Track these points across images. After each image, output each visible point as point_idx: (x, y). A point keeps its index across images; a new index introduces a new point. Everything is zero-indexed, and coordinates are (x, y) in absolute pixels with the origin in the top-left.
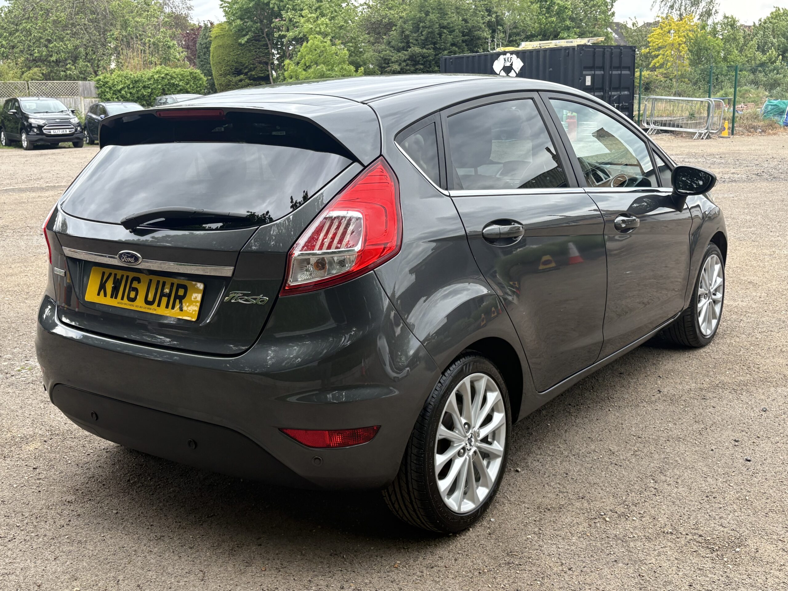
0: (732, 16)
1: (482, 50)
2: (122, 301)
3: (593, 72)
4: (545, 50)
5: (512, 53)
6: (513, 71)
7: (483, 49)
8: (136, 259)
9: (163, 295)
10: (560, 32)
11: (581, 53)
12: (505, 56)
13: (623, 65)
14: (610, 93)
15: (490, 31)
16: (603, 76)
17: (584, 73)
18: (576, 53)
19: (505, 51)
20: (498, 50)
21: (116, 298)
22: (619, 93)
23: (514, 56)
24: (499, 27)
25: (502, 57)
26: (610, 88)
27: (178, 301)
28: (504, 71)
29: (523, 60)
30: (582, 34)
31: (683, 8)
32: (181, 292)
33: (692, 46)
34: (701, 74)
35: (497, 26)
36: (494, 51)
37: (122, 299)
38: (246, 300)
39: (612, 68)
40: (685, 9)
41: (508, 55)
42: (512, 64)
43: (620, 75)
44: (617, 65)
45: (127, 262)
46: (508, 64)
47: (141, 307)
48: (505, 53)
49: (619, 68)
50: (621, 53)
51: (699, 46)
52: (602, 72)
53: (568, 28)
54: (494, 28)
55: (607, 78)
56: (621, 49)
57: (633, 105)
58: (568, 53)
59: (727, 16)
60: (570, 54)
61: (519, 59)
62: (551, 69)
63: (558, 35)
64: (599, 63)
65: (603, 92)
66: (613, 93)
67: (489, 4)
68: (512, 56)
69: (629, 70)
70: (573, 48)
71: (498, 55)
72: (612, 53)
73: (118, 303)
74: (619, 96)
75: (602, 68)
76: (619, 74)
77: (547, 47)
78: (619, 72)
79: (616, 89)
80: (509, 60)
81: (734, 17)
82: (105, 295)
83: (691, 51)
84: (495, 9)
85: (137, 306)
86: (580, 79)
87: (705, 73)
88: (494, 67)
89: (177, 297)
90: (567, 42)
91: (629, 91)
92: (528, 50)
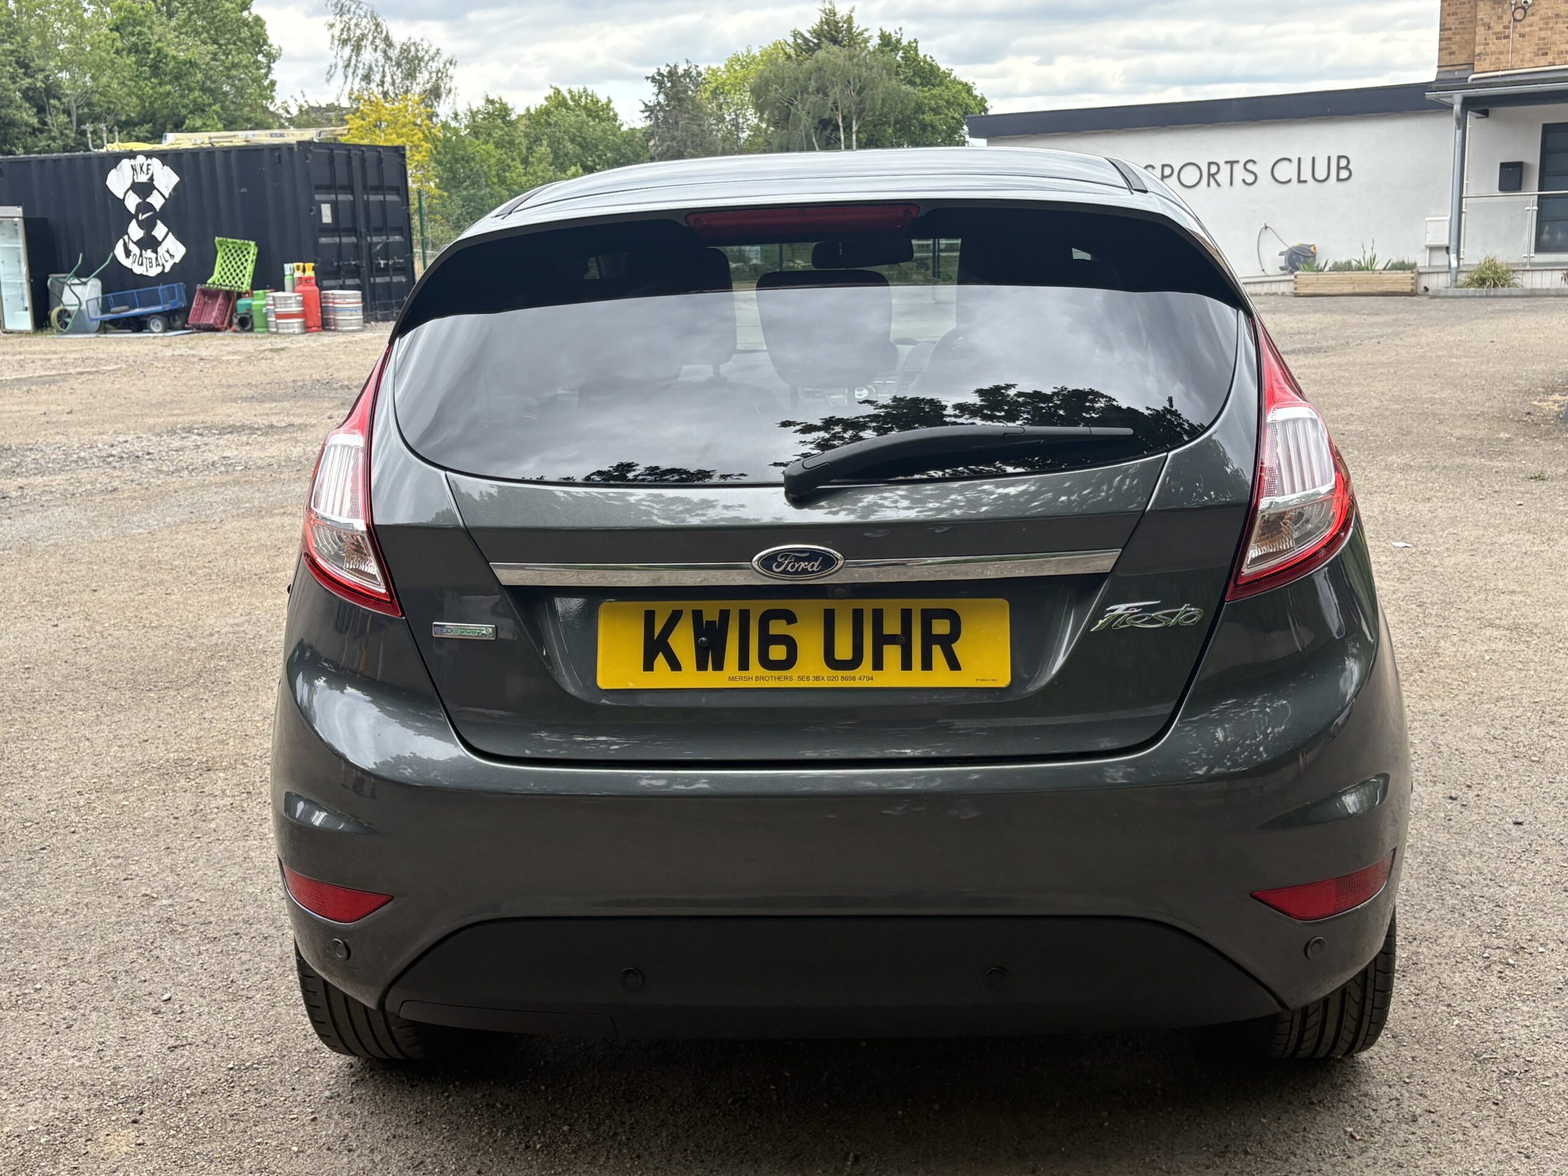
0: (500, 99)
1: (21, 150)
2: (743, 673)
3: (333, 197)
4: (227, 151)
5: (149, 155)
6: (155, 192)
7: (25, 148)
8: (828, 562)
9: (881, 640)
10: (185, 117)
11: (307, 159)
12: (132, 162)
13: (387, 183)
14: (369, 239)
15: (35, 110)
16: (353, 204)
17: (317, 197)
18: (296, 158)
19: (131, 151)
20: (116, 147)
21: (719, 666)
22: (384, 238)
23: (156, 163)
24: (52, 101)
25: (126, 163)
26: (368, 229)
27: (937, 651)
28: (134, 192)
29: (177, 170)
30: (231, 123)
31: (388, 79)
32: (941, 627)
33: (439, 153)
34: (463, 206)
35: (48, 100)
36: (101, 151)
37: (744, 665)
38: (1153, 621)
39: (368, 189)
40: (393, 83)
41: (141, 159)
42: (151, 179)
43: (383, 203)
44: (376, 183)
45: (796, 573)
46: (143, 178)
47: (817, 678)
48: (132, 155)
49: (379, 189)
50: (380, 160)
51: (454, 153)
52: (350, 197)
53: (199, 109)
54: (41, 103)
55: (360, 209)
56: (379, 152)
57: (413, 263)
58: (279, 156)
59: (491, 98)
60: (283, 160)
61: (167, 169)
62: (244, 190)
63: (183, 123)
64: (341, 178)
65: (356, 236)
66: (375, 239)
67: (22, 50)
68: (149, 161)
69: (398, 194)
70: (289, 147)
71: (115, 159)
72: (363, 160)
73: (731, 679)
74: (386, 245)
75: (349, 189)
76: (381, 201)
77: (225, 144)
78: (381, 198)
79: (379, 231)
80: (145, 168)
81: (504, 101)
82: (675, 665)
83: (439, 163)
84: (40, 62)
85: (801, 678)
86: (311, 210)
87: (473, 204)
88: (107, 183)
89: (929, 640)
90: (271, 135)
91: (402, 235)
92: (187, 150)
